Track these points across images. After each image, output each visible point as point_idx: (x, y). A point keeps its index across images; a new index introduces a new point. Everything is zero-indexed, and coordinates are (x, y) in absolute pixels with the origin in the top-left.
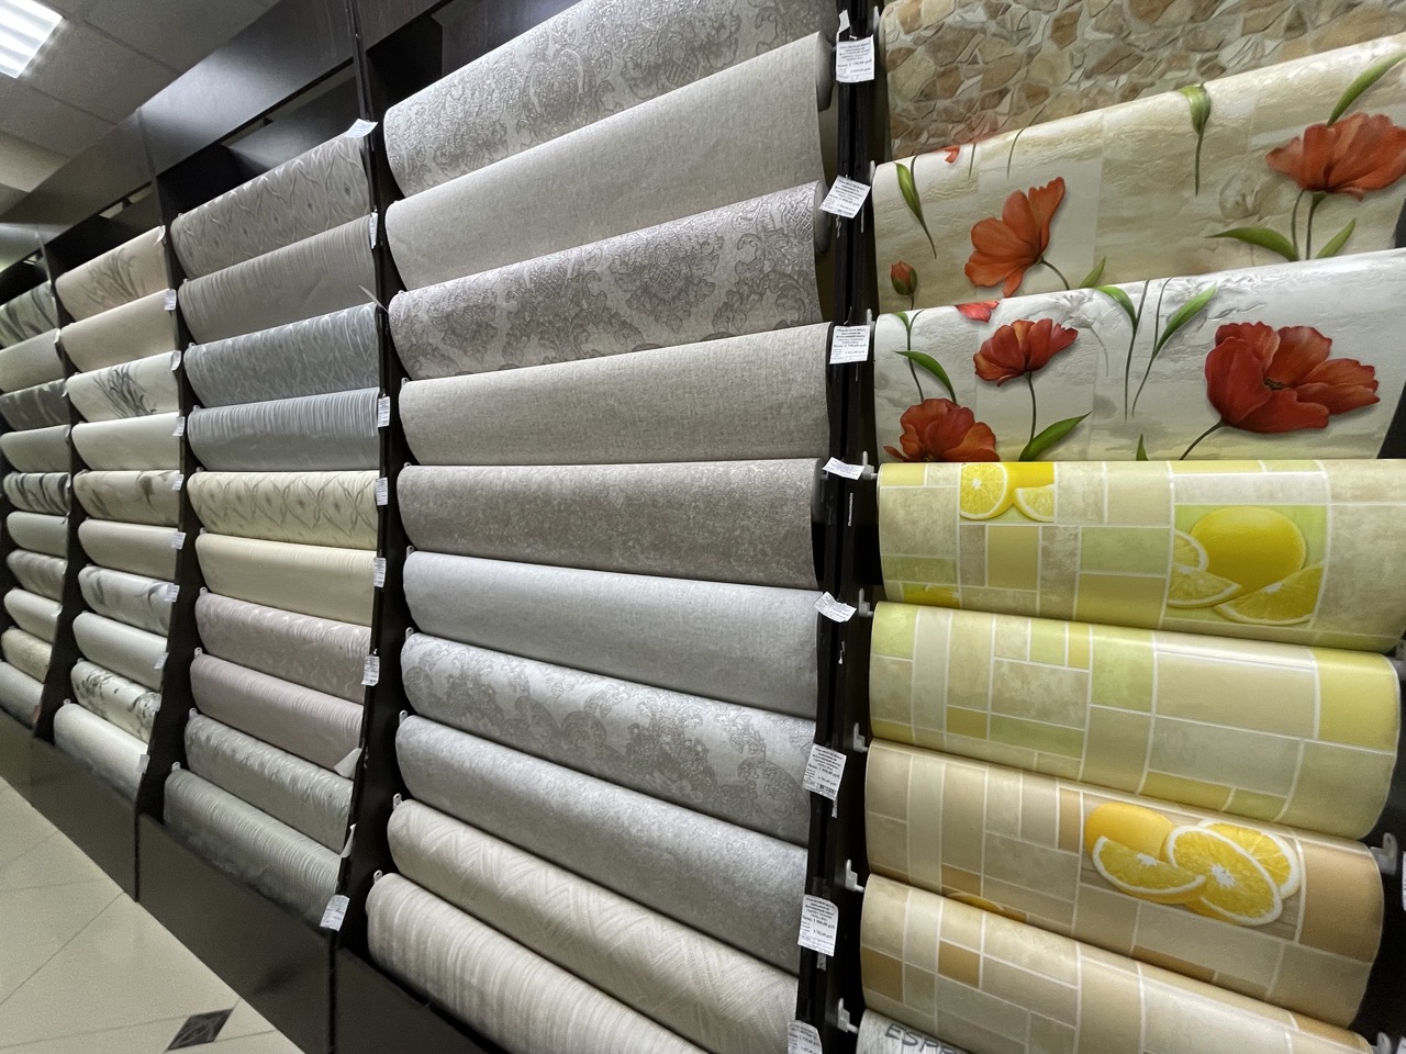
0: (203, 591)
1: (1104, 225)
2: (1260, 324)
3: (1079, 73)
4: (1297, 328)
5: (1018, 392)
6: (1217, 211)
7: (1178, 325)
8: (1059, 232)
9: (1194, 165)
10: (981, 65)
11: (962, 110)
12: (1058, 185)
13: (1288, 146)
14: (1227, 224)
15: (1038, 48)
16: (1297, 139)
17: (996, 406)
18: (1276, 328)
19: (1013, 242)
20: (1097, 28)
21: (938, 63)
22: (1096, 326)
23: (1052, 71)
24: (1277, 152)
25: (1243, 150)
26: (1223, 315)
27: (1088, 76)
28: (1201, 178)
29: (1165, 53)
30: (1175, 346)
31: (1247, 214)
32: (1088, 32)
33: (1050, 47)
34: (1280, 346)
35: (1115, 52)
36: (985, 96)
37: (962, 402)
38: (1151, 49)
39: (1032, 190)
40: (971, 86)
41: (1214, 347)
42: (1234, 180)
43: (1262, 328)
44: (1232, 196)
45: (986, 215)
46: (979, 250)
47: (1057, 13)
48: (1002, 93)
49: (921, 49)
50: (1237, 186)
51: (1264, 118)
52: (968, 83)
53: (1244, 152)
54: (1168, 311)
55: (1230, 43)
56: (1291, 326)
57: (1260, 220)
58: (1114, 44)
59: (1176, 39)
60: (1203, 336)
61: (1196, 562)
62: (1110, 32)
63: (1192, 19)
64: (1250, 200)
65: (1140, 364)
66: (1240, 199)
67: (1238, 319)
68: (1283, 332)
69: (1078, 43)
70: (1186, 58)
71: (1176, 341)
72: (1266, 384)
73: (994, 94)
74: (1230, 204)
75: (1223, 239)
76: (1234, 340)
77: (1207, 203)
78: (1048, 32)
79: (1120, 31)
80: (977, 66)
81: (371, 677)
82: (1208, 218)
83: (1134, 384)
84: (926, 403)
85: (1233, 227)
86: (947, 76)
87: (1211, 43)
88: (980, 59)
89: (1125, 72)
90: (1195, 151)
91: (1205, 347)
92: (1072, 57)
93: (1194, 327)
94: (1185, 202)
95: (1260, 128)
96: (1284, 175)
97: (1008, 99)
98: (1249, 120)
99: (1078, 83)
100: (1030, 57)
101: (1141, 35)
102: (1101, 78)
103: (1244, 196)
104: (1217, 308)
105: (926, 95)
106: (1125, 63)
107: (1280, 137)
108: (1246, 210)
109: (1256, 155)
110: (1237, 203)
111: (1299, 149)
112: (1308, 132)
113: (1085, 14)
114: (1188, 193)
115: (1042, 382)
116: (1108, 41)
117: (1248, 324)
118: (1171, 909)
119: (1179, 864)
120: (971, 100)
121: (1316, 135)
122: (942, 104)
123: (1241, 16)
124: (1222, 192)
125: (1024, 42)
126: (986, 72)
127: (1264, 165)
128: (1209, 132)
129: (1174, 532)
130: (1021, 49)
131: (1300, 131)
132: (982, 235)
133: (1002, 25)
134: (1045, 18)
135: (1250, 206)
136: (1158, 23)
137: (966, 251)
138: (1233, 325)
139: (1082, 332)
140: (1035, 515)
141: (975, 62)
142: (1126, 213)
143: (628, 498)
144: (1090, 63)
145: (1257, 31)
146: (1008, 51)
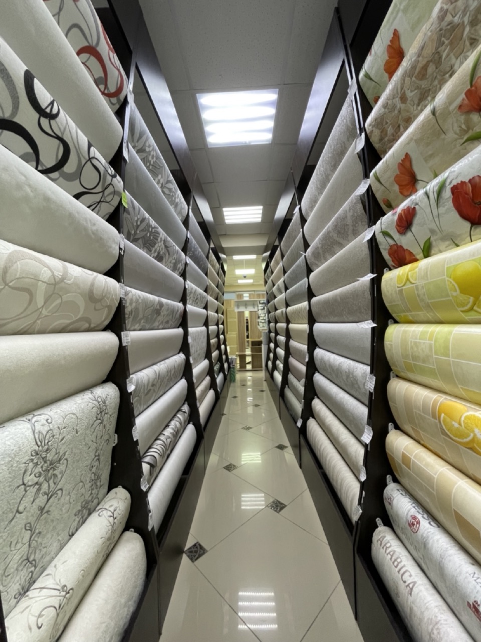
0: (291, 340)
1: (426, 160)
2: (462, 182)
3: (415, 107)
4: (474, 178)
5: (409, 234)
6: (456, 136)
7: (439, 193)
8: (416, 169)
9: (438, 127)
10: (389, 123)
11: (392, 137)
12: (407, 155)
13: (462, 103)
14: (463, 138)
15: (400, 108)
16: (463, 99)
17: (406, 241)
18: (467, 181)
19: (407, 178)
20: (412, 91)
21: (380, 129)
22: (420, 204)
23: (408, 111)
24: (460, 107)
25: (450, 113)
26: (451, 182)
27: (418, 105)
28: (444, 130)
29: (436, 83)
30: (441, 201)
31: (466, 132)
32: (409, 94)
33: (403, 106)
34: (472, 186)
35: (421, 94)
36: (395, 130)
37: (399, 244)
38: (430, 85)
39: (402, 160)
40: (390, 130)
41: (452, 197)
42: (454, 124)
43: (463, 183)
44: (457, 129)
45: (395, 174)
46: (400, 186)
47: (399, 96)
48: (399, 126)
49: (374, 129)
50: (456, 125)
51: (450, 99)
52: (389, 129)
53: (450, 114)
54: (436, 189)
55: (454, 65)
56: (471, 178)
57: (473, 130)
58: (419, 92)
59: (436, 77)
60: (447, 194)
61: (456, 291)
62: (415, 89)
63: (436, 68)
64: (463, 126)
65: (435, 213)
66: (459, 128)
67: (454, 183)
68: (470, 181)
69: (409, 99)
70: (443, 79)
71: (441, 200)
72: (475, 204)
73: (397, 128)
74: (458, 132)
75: (465, 144)
76: (457, 191)
77: (451, 135)
78: (400, 102)
79: (418, 88)
80: (388, 124)
81: (307, 360)
82: (455, 140)
83: (436, 219)
84: (391, 247)
85: (465, 138)
86: (383, 132)
87: (448, 69)
88: (388, 121)
89: (428, 96)
90: (437, 124)
91: (449, 197)
92: (410, 104)
93: (444, 192)
94: (444, 139)
95: (450, 103)
96: (469, 112)
97: (401, 127)
98: (446, 102)
99: (417, 109)
100: (399, 112)
101: (424, 84)
102: (423, 103)
103: (460, 127)
104: (449, 181)
105: (381, 139)
106: (426, 94)
107: (458, 102)
108: (465, 130)
109: (454, 112)
110: (460, 130)
111: (466, 101)
112: (466, 94)
113: (406, 90)
114: (443, 136)
115: (414, 228)
116: (416, 93)
117: (458, 184)
118: (467, 450)
119: (465, 427)
120: (392, 134)
121: (469, 94)
122: (386, 139)
123: (452, 55)
124: (453, 130)
125: (396, 110)
126: (391, 124)
127: (459, 113)
128: (437, 114)
129: (447, 279)
130: (396, 112)
131: (463, 96)
132: (397, 180)
133: (388, 109)
134: (397, 99)
135: (466, 129)
136: (427, 77)
137: (396, 188)
138: (454, 186)
139: (417, 207)
140: (413, 282)
141: (387, 123)
142: (430, 153)
143: (340, 298)
144: (416, 102)
145: (461, 54)
146: (393, 114)
